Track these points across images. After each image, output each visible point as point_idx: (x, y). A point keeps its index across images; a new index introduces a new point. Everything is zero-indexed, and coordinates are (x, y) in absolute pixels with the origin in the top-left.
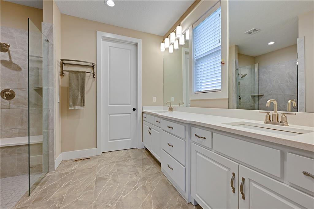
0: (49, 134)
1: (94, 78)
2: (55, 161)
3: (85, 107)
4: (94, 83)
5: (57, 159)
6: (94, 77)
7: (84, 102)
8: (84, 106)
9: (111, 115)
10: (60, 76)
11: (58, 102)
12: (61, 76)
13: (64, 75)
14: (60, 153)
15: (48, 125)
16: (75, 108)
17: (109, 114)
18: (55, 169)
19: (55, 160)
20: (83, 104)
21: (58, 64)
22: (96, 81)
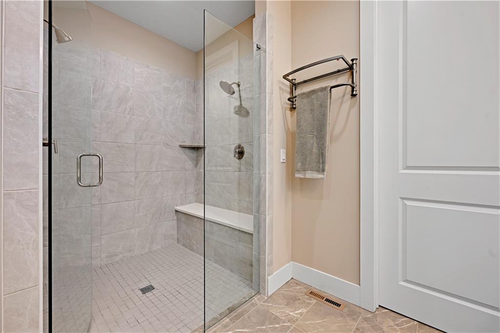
0: (260, 221)
1: (354, 99)
2: (269, 278)
3: (325, 173)
4: (354, 111)
5: (274, 274)
6: (353, 95)
7: (324, 163)
8: (323, 171)
9: (408, 203)
10: (288, 112)
11: (282, 161)
12: (291, 111)
13: (295, 108)
14: (289, 262)
15: (259, 204)
16: (305, 175)
17: (402, 198)
18: (269, 295)
19: (269, 275)
20: (321, 166)
21: (281, 89)
22: (357, 103)
